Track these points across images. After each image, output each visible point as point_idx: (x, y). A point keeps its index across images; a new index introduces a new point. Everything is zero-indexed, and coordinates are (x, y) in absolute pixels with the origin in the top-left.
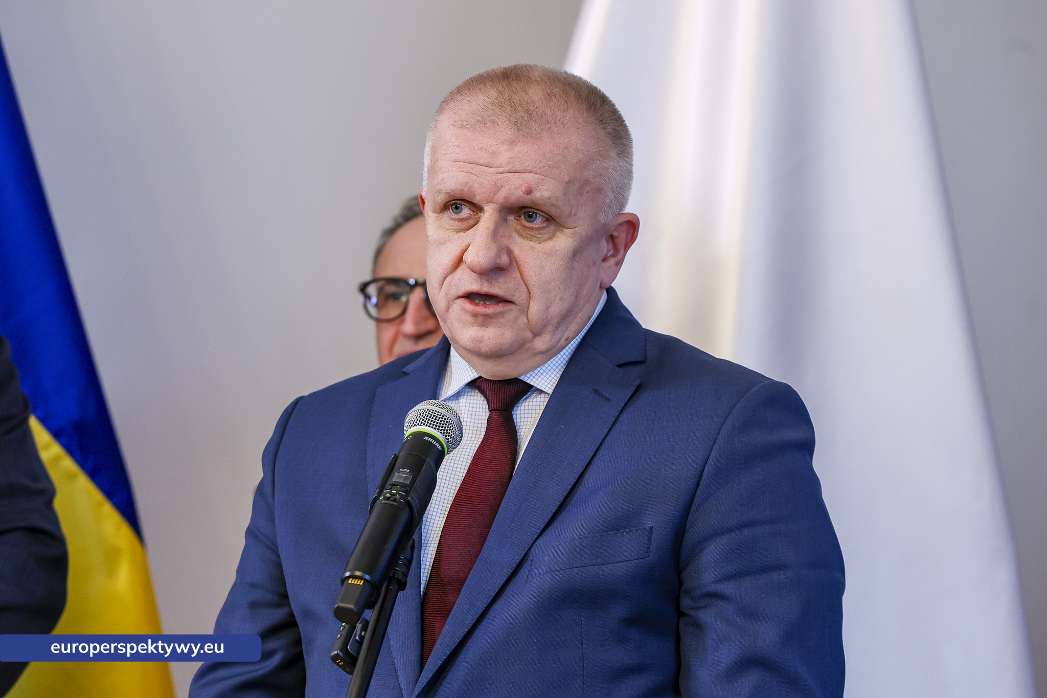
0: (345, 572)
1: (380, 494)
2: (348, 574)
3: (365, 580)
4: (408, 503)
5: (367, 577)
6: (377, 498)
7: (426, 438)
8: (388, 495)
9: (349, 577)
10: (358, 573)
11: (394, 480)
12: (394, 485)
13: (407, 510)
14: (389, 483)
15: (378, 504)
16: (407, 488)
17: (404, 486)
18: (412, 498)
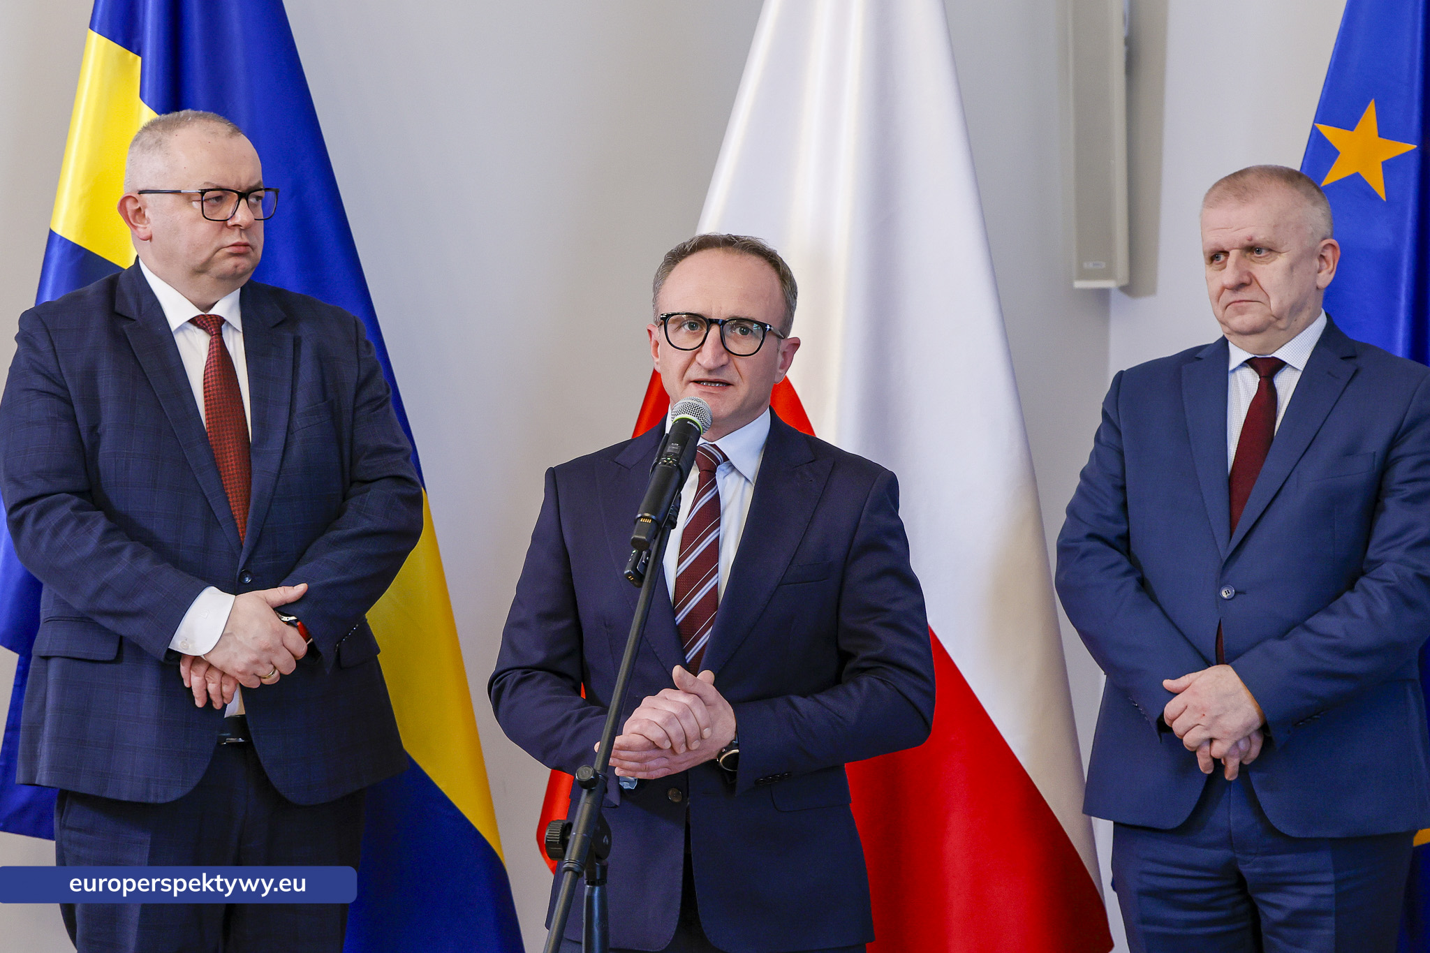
0: (637, 514)
1: (658, 461)
2: (639, 516)
3: (652, 519)
4: (679, 467)
5: (653, 517)
6: (656, 464)
7: (689, 422)
8: (665, 461)
9: (641, 517)
10: (647, 515)
11: (669, 451)
12: (668, 455)
13: (678, 471)
14: (664, 453)
15: (657, 467)
16: (678, 457)
17: (675, 454)
18: (681, 463)
